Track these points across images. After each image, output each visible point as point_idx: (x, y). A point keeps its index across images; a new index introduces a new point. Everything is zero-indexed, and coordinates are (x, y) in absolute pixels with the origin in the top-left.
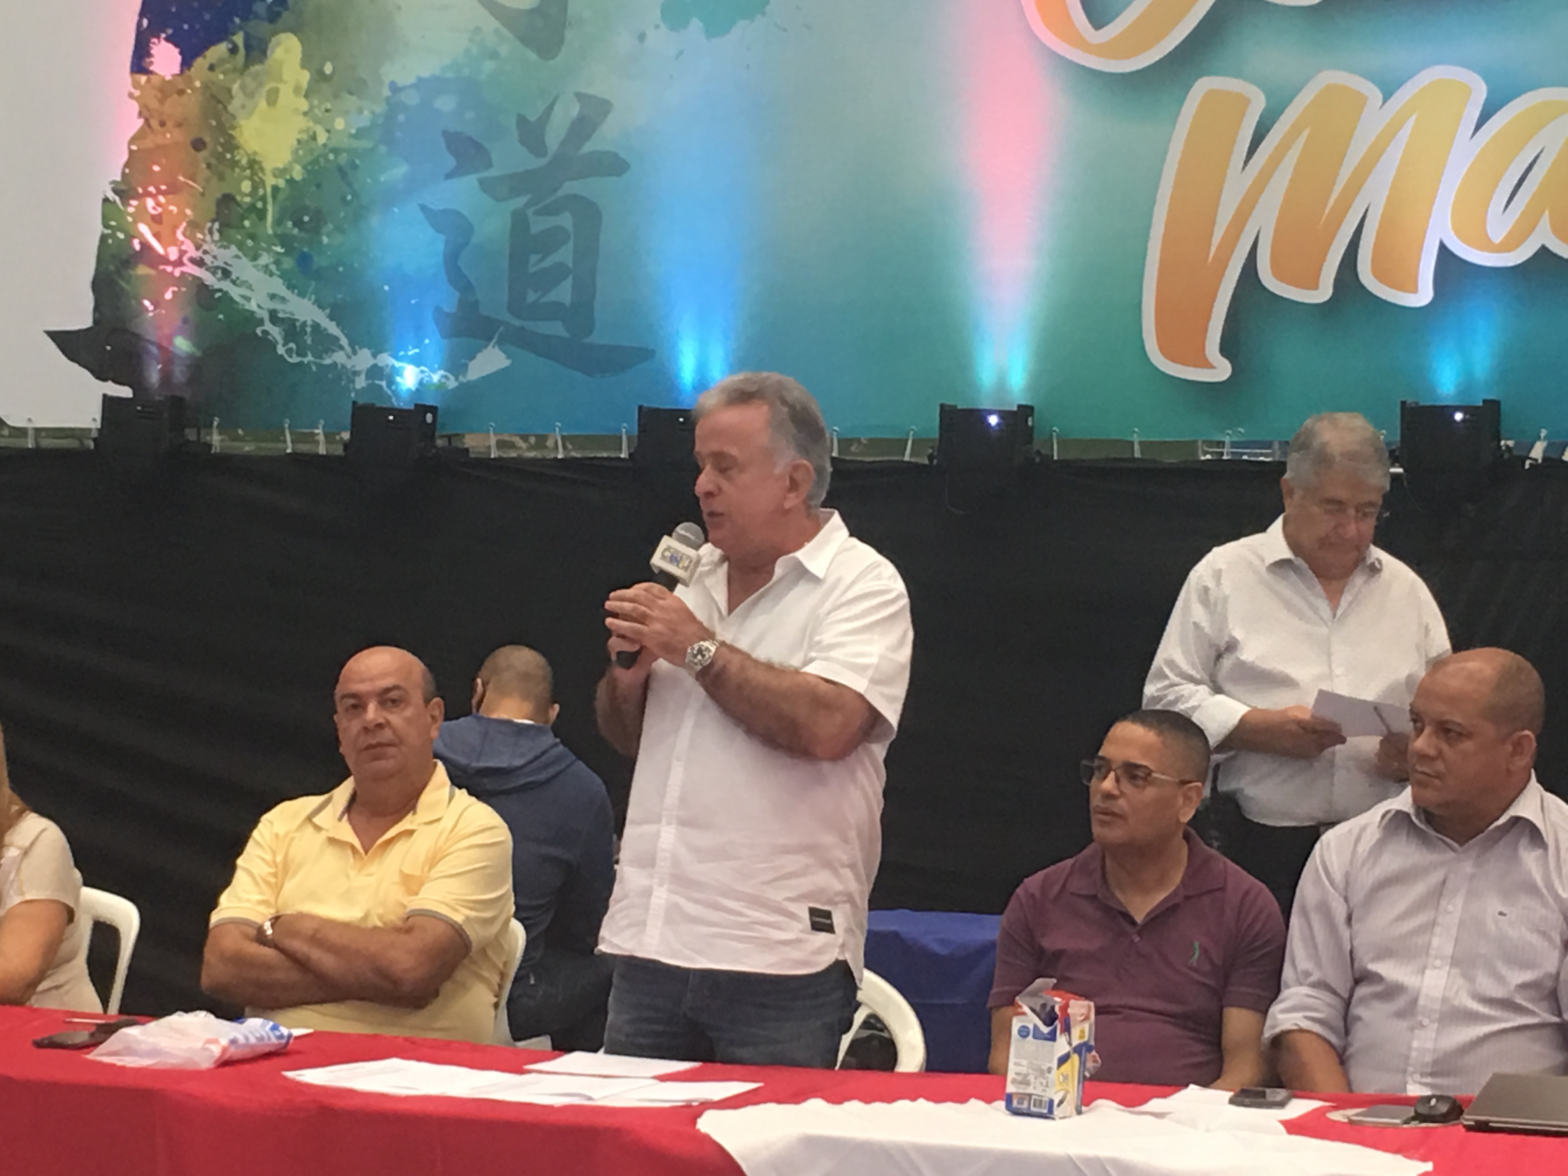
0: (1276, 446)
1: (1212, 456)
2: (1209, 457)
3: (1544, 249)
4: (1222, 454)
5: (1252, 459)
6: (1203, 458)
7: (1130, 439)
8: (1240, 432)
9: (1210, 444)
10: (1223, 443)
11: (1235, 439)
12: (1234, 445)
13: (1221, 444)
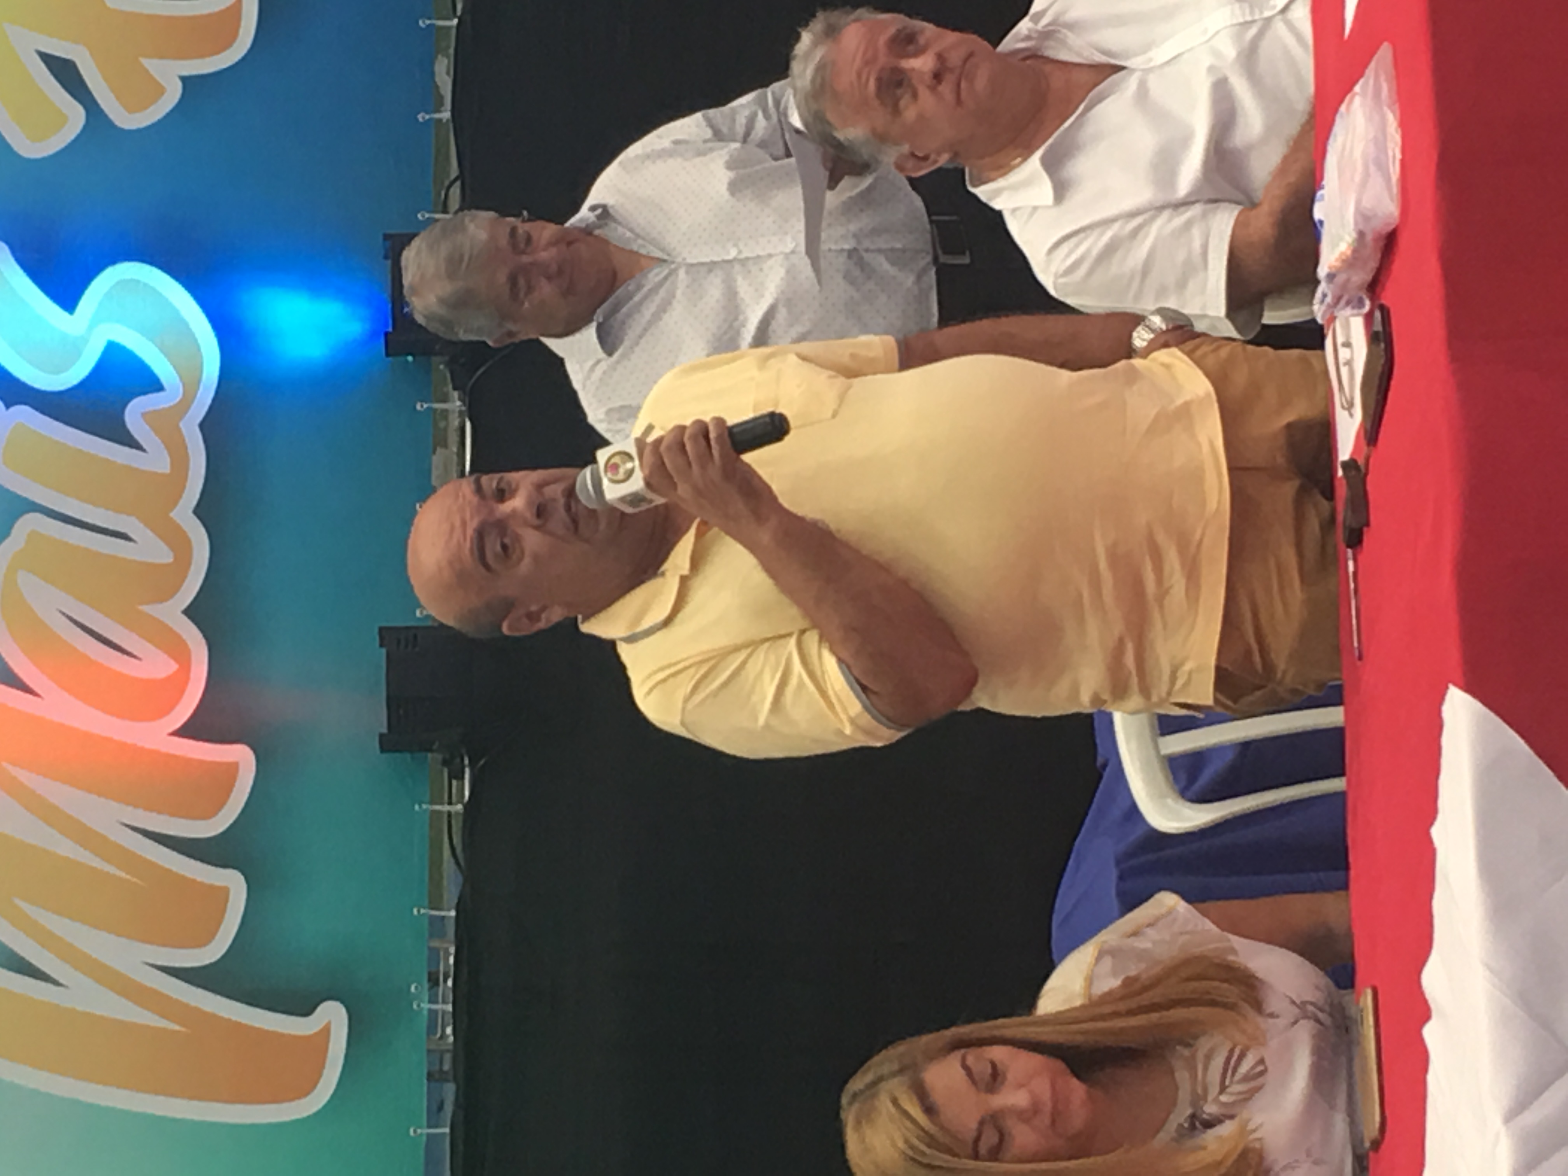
0: (435, 944)
1: (448, 1025)
2: (449, 1030)
3: (188, 612)
4: (444, 1012)
5: (452, 973)
6: (451, 1039)
7: (424, 1138)
8: (416, 988)
9: (431, 1028)
10: (430, 1011)
11: (426, 998)
12: (433, 1000)
13: (433, 1013)
